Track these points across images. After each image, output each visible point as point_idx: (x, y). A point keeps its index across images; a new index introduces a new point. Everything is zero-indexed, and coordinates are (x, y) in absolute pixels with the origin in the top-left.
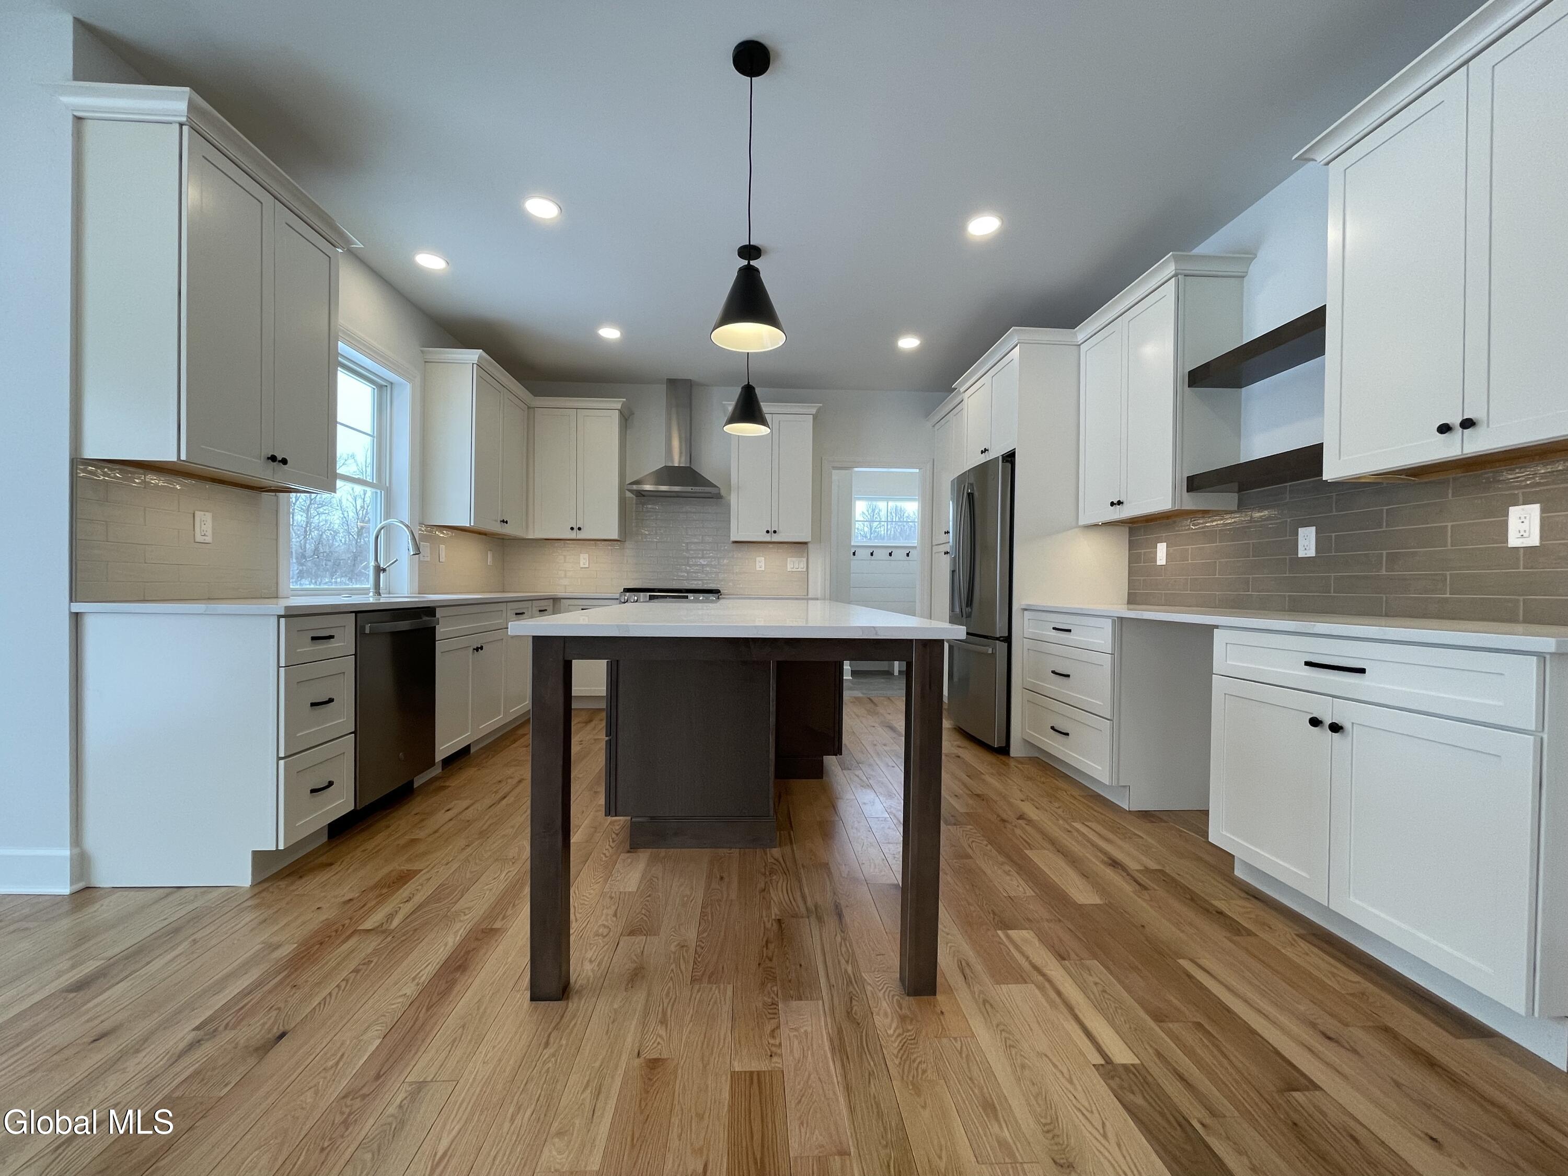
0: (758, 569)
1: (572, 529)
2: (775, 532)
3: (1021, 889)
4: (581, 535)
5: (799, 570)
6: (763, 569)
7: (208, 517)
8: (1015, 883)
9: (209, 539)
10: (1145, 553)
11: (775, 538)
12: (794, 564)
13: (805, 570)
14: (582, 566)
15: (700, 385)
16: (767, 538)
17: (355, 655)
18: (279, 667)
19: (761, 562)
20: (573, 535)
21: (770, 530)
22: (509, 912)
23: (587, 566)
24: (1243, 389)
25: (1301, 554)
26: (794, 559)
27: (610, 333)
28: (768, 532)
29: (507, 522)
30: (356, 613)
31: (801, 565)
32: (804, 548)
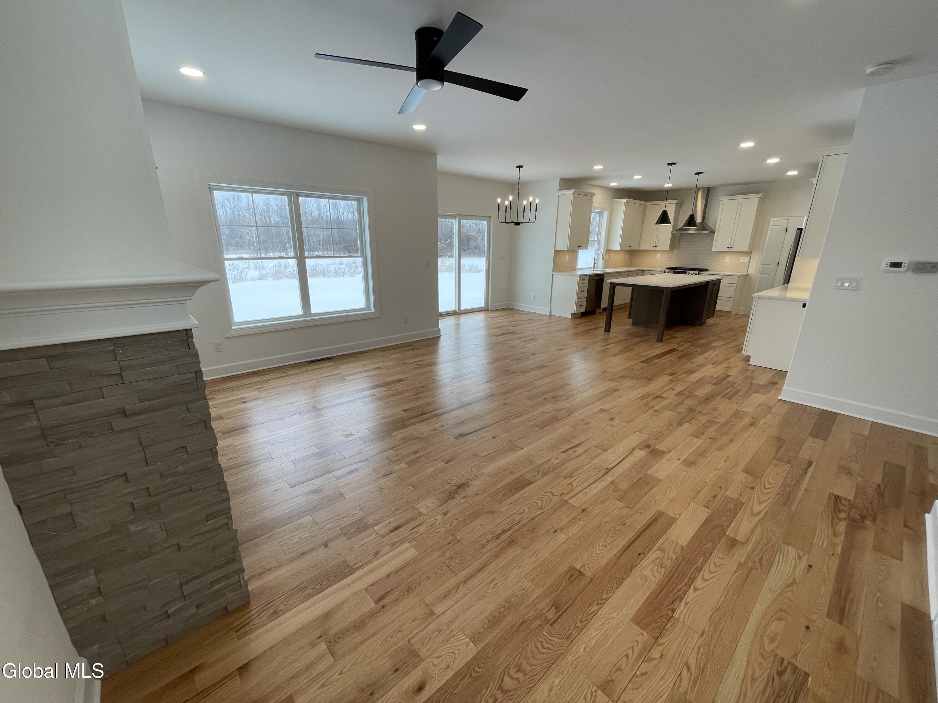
0: (726, 261)
1: (653, 246)
2: (731, 248)
5: (745, 262)
12: (743, 260)
13: (748, 262)
14: (660, 256)
17: (588, 283)
18: (577, 283)
19: (728, 258)
23: (659, 259)
28: (728, 247)
29: (631, 246)
31: (747, 260)
32: (748, 253)
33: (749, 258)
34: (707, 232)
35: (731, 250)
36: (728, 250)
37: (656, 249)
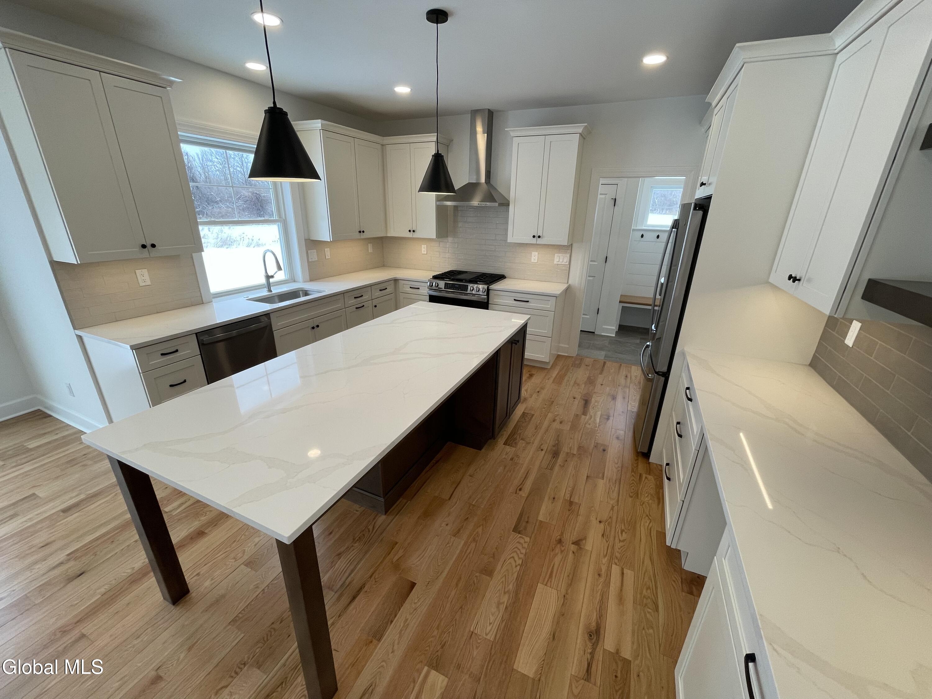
0: (533, 261)
1: (410, 231)
2: (539, 237)
3: (489, 628)
5: (562, 263)
6: (536, 261)
7: (145, 271)
8: (492, 619)
9: (148, 283)
12: (559, 259)
13: (567, 263)
14: (423, 253)
15: (498, 111)
17: (201, 354)
18: (140, 373)
19: (535, 256)
20: (410, 235)
21: (536, 235)
23: (426, 253)
26: (559, 255)
27: (403, 90)
28: (534, 237)
29: (363, 232)
30: (196, 334)
31: (565, 261)
32: (568, 248)
33: (568, 255)
34: (497, 204)
35: (540, 241)
36: (534, 241)
37: (416, 235)
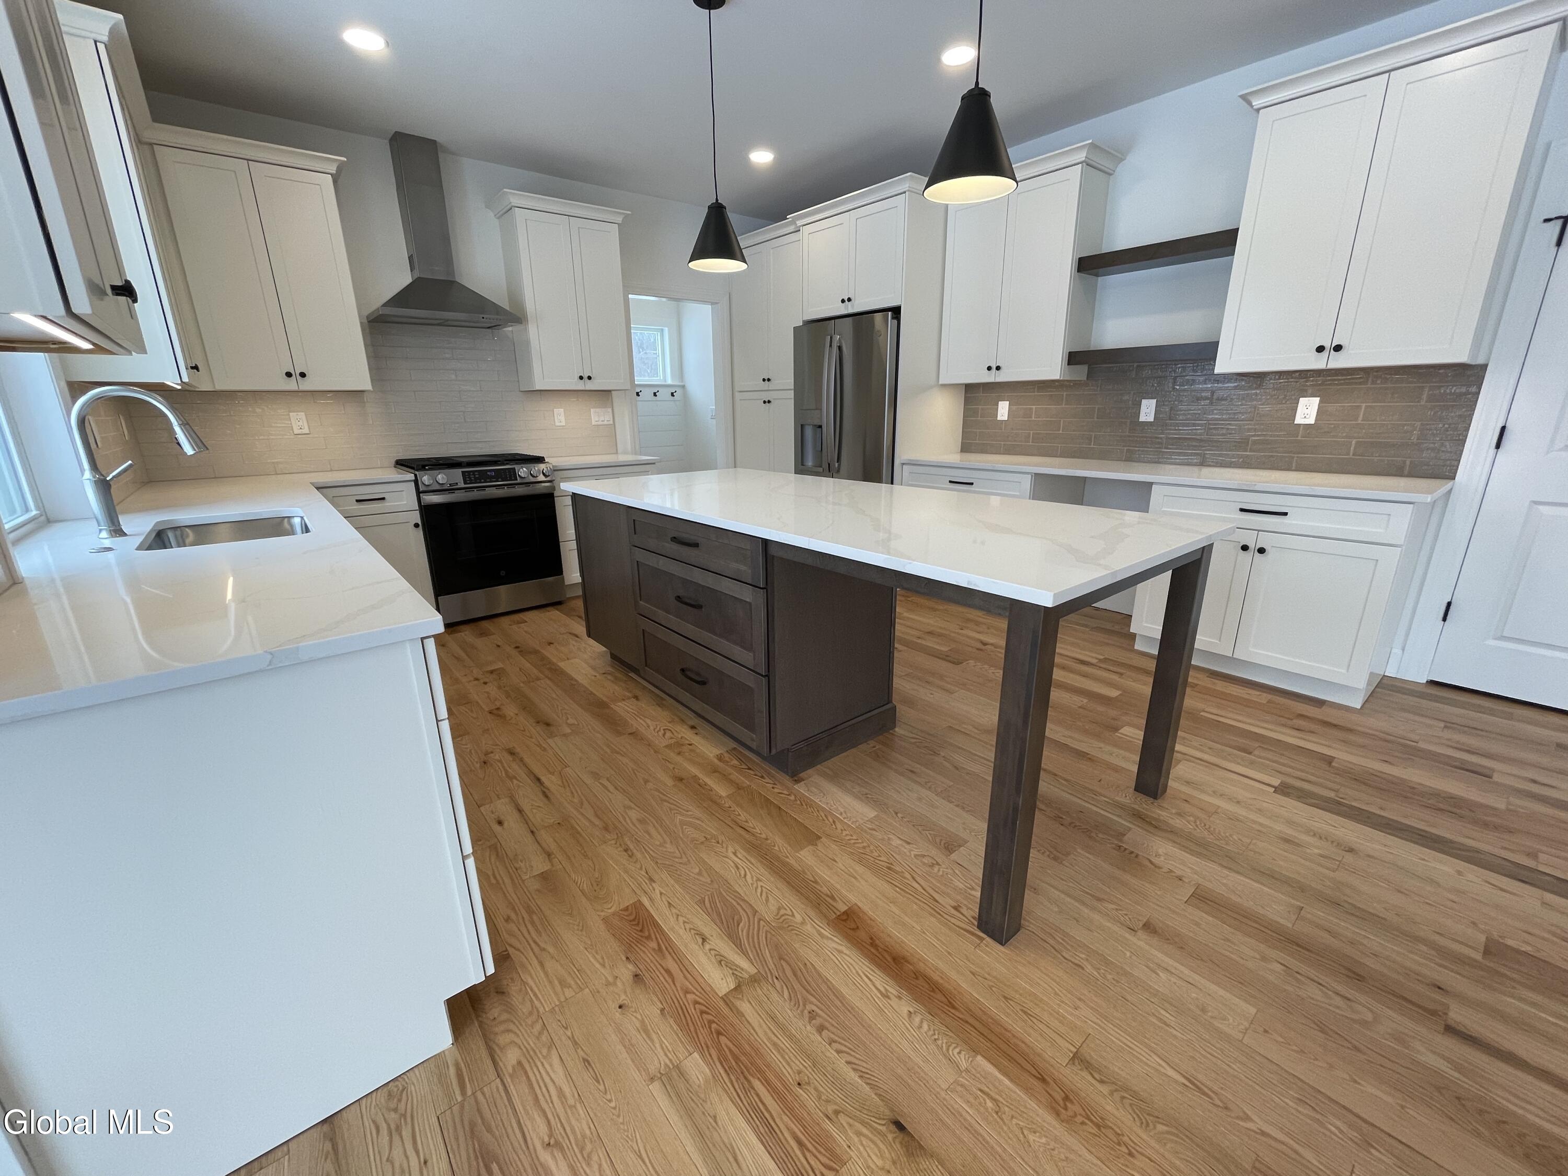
0: (557, 424)
1: (289, 374)
2: (589, 378)
4: (305, 385)
5: (605, 422)
6: (563, 424)
10: (982, 409)
11: (590, 386)
12: (598, 416)
13: (611, 422)
16: (581, 386)
19: (559, 415)
20: (291, 385)
21: (584, 375)
22: (825, 889)
23: (306, 430)
24: (1100, 279)
25: (1142, 418)
26: (598, 410)
28: (581, 378)
29: (197, 369)
31: (607, 418)
32: (608, 396)
33: (610, 410)
36: (579, 385)
